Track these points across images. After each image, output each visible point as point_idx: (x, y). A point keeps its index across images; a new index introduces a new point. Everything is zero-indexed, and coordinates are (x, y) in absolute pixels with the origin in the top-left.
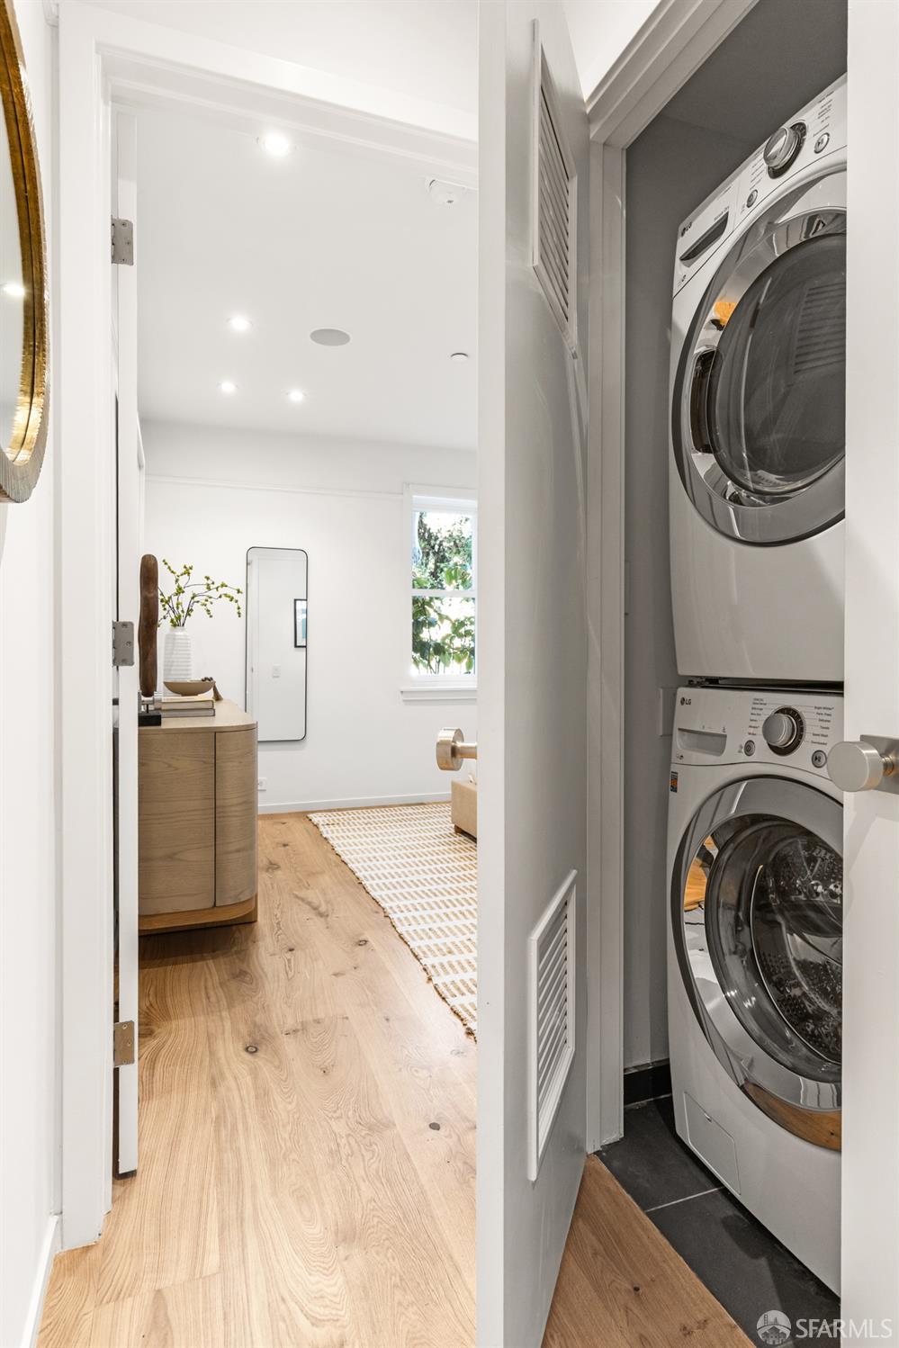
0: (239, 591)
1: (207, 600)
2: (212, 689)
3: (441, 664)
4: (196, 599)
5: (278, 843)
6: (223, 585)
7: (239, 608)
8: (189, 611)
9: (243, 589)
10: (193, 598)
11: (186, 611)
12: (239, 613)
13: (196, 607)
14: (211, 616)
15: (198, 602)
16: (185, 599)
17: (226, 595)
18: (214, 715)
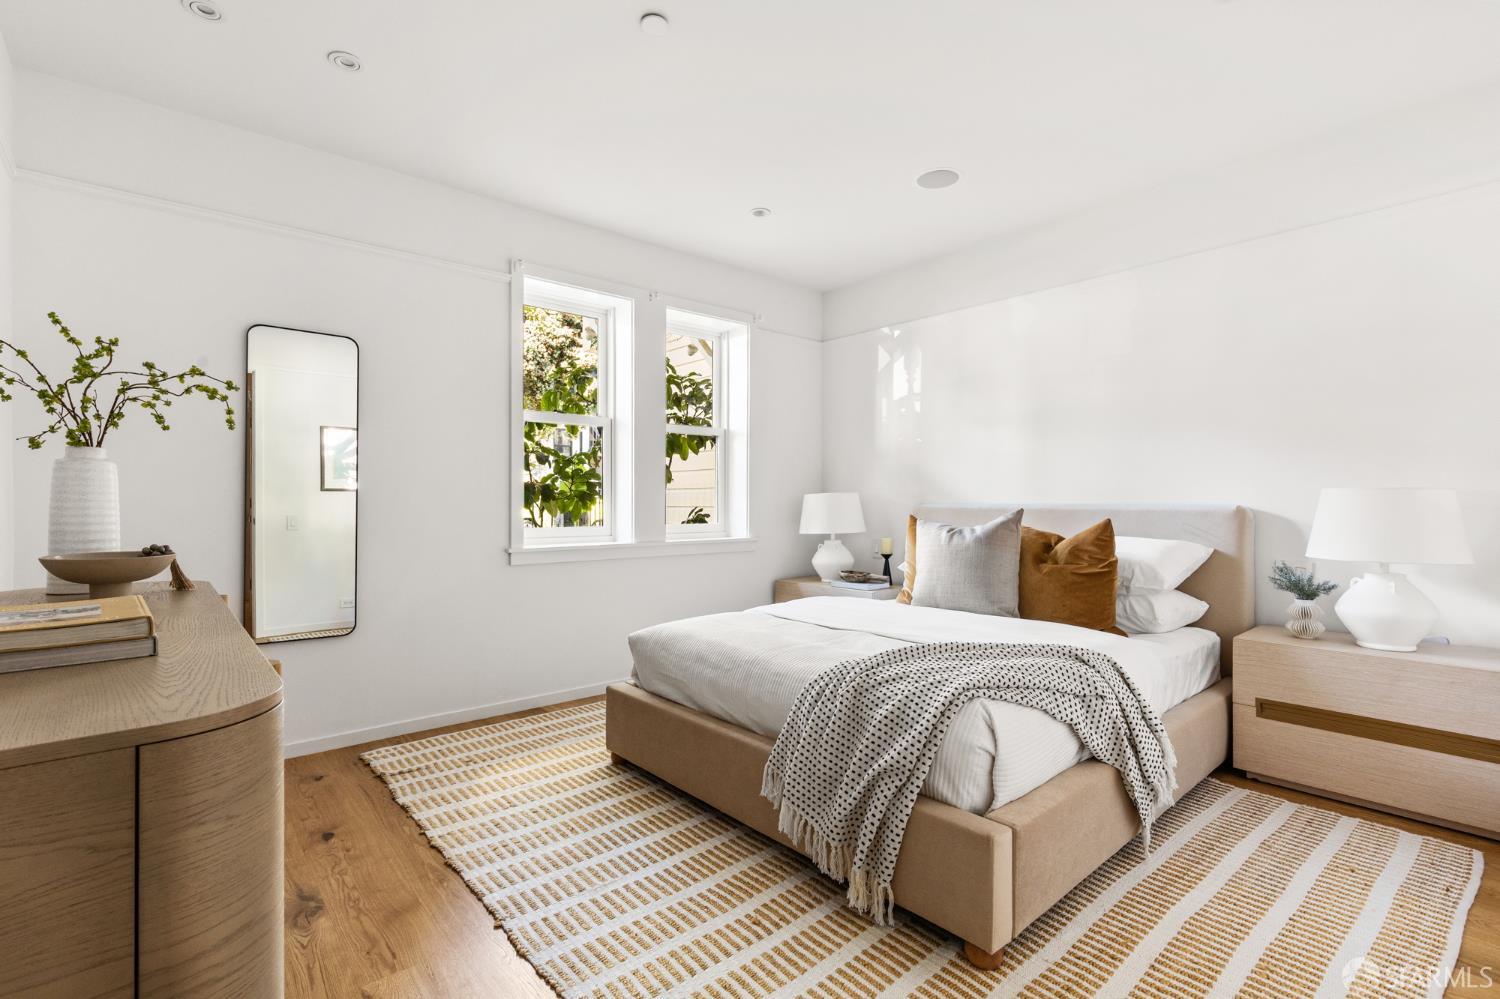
0: (230, 386)
1: (156, 398)
2: (168, 569)
3: (545, 512)
4: (131, 394)
5: (312, 834)
6: (194, 372)
7: (229, 412)
8: (114, 417)
9: (238, 382)
10: (122, 391)
11: (105, 414)
12: (230, 422)
13: (129, 409)
14: (166, 428)
15: (135, 399)
16: (104, 392)
17: (198, 387)
18: (154, 654)
